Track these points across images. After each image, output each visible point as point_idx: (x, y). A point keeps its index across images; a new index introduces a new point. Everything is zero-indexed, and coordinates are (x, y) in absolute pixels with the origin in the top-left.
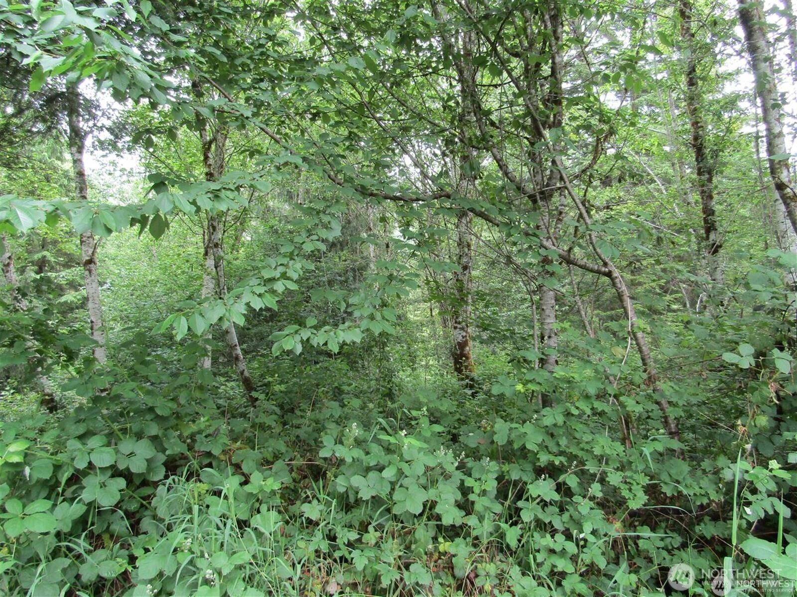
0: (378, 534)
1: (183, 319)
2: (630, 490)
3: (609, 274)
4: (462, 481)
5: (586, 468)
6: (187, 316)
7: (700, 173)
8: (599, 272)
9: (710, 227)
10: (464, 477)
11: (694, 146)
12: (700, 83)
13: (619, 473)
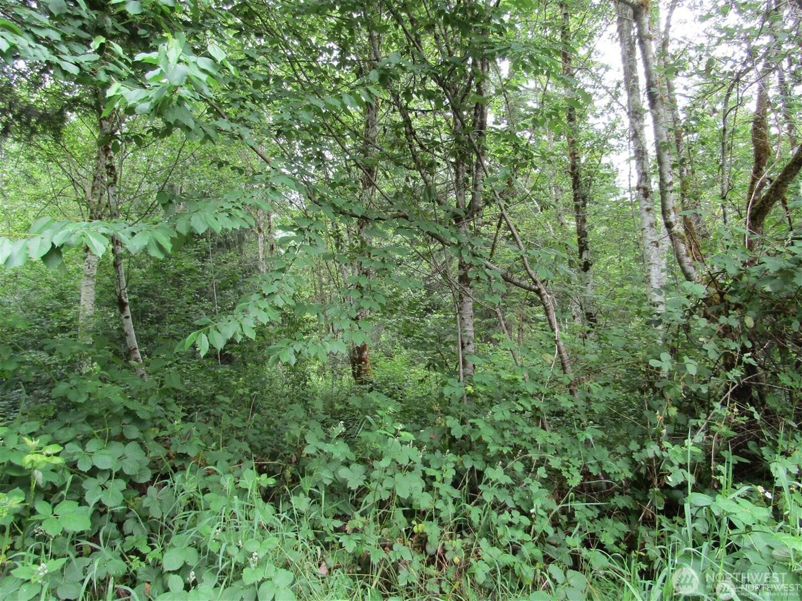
0: (364, 519)
1: (204, 336)
2: (568, 471)
3: (538, 292)
4: (424, 472)
5: (529, 455)
6: (207, 333)
7: (576, 199)
8: (530, 289)
9: (583, 247)
10: (425, 468)
11: (572, 174)
12: (577, 119)
13: (558, 458)
